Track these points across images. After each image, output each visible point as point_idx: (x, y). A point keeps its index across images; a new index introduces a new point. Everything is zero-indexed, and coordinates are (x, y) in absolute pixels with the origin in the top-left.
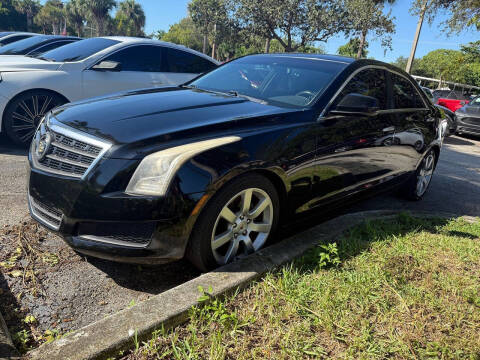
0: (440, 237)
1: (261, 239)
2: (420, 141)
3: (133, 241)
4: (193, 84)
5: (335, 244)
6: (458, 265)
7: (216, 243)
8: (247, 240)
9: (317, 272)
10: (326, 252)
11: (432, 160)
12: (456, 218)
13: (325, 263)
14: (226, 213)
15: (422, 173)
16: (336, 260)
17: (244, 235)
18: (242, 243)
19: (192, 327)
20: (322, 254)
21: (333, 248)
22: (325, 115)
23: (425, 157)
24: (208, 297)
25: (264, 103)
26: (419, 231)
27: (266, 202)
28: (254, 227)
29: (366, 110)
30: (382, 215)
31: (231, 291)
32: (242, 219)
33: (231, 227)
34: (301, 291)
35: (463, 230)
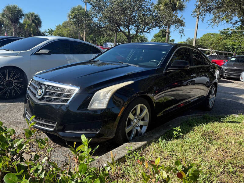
0: (224, 123)
1: (145, 129)
2: (208, 82)
3: (92, 131)
4: (96, 59)
5: (179, 127)
6: (233, 133)
7: (127, 130)
8: (139, 129)
9: (173, 140)
10: (176, 131)
11: (214, 90)
12: (230, 115)
13: (176, 136)
14: (131, 116)
15: (210, 96)
16: (181, 134)
17: (138, 127)
18: (137, 130)
19: (128, 162)
20: (174, 132)
21: (179, 129)
22: (166, 70)
23: (211, 88)
24: (130, 151)
25: (137, 66)
26: (214, 122)
27: (146, 111)
28: (141, 123)
29: (184, 67)
30: (195, 116)
31: (139, 149)
32: (136, 119)
33: (132, 123)
34: (169, 147)
35: (233, 120)
